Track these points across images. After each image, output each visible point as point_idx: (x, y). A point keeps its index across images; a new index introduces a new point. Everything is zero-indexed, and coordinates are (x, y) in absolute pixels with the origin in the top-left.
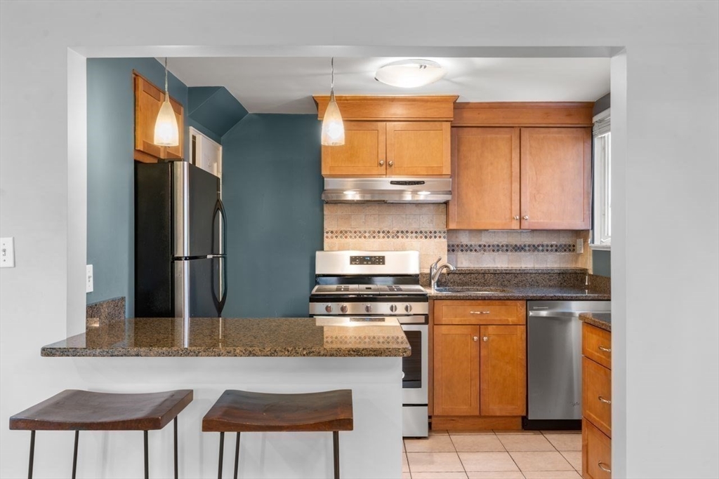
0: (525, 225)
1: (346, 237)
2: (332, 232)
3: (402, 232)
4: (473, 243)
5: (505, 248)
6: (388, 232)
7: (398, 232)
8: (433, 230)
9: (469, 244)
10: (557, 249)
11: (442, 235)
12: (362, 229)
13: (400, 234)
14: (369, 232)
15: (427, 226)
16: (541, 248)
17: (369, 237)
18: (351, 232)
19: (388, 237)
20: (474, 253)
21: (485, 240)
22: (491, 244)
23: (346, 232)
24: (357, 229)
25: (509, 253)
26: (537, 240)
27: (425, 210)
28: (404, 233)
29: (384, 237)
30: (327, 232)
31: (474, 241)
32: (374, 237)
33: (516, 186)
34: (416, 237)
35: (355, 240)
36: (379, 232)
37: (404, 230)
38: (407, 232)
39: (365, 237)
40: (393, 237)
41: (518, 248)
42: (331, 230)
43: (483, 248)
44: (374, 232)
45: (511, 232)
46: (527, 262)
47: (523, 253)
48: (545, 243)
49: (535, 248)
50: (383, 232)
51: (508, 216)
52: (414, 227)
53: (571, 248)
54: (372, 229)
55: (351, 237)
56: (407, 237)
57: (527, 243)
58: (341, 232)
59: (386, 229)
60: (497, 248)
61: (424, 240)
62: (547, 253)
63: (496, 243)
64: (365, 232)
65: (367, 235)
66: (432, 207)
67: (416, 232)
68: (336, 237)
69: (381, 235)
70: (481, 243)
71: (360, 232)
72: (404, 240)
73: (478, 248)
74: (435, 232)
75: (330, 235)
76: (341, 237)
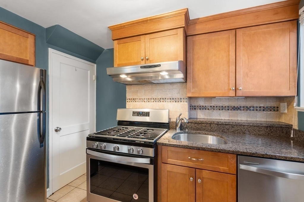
0: (239, 93)
1: (136, 102)
2: (130, 99)
3: (163, 99)
4: (207, 105)
5: (227, 108)
6: (156, 99)
7: (161, 99)
8: (179, 97)
9: (204, 105)
10: (264, 109)
11: (185, 100)
12: (143, 98)
13: (162, 100)
14: (147, 99)
15: (176, 95)
16: (252, 108)
17: (147, 101)
18: (138, 99)
19: (156, 101)
20: (207, 111)
21: (214, 103)
22: (218, 105)
23: (136, 99)
24: (141, 98)
25: (230, 111)
26: (249, 104)
27: (175, 86)
28: (164, 99)
29: (153, 102)
30: (128, 99)
31: (207, 104)
32: (149, 102)
33: (232, 68)
34: (170, 102)
35: (140, 103)
36: (151, 99)
37: (164, 97)
38: (165, 99)
39: (144, 101)
40: (158, 102)
41: (235, 108)
42: (129, 98)
43: (213, 108)
44: (149, 99)
45: (230, 98)
46: (242, 117)
47: (239, 111)
48: (255, 105)
49: (247, 108)
50: (153, 99)
51: (226, 88)
52: (169, 96)
53: (276, 109)
54: (148, 97)
55: (138, 101)
56: (165, 101)
57: (242, 105)
58: (134, 99)
59: (155, 97)
60: (222, 108)
61: (174, 103)
62: (256, 112)
63: (221, 105)
64: (144, 99)
65: (145, 100)
66: (179, 84)
67: (170, 99)
68: (132, 101)
69: (152, 100)
70: (212, 105)
71: (142, 99)
72: (164, 103)
73: (210, 108)
74: (181, 99)
75: (129, 100)
76: (134, 101)
